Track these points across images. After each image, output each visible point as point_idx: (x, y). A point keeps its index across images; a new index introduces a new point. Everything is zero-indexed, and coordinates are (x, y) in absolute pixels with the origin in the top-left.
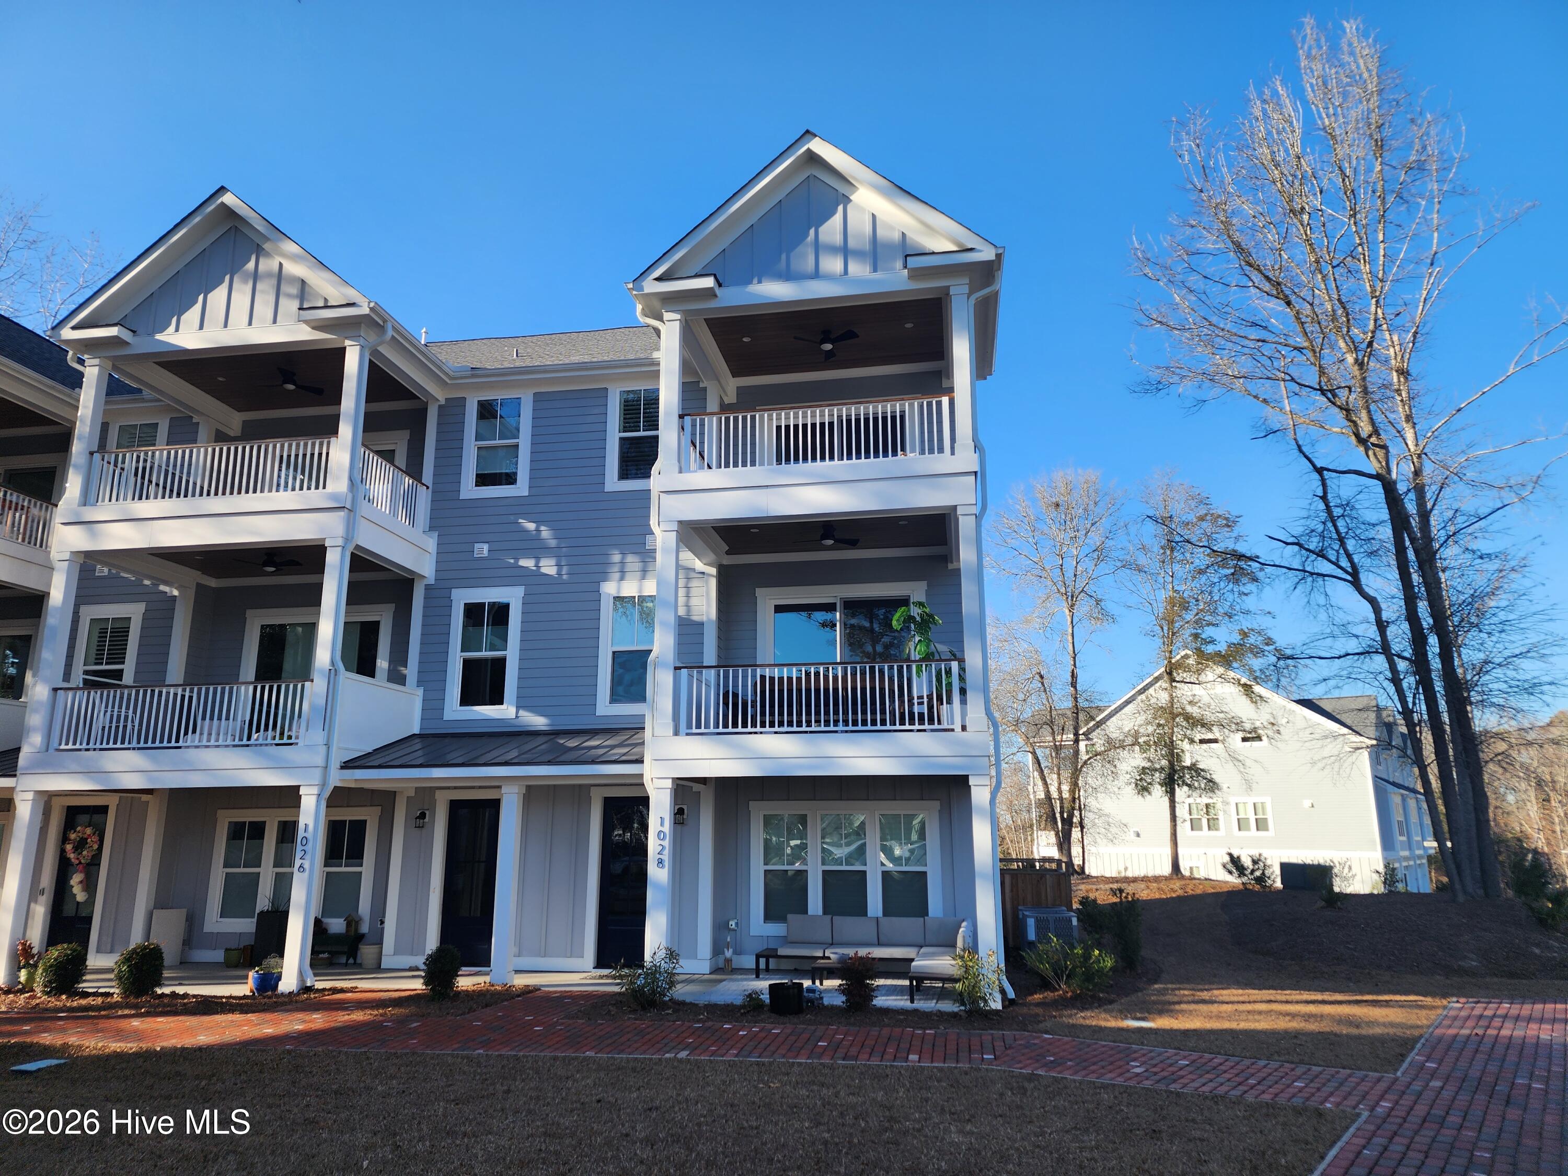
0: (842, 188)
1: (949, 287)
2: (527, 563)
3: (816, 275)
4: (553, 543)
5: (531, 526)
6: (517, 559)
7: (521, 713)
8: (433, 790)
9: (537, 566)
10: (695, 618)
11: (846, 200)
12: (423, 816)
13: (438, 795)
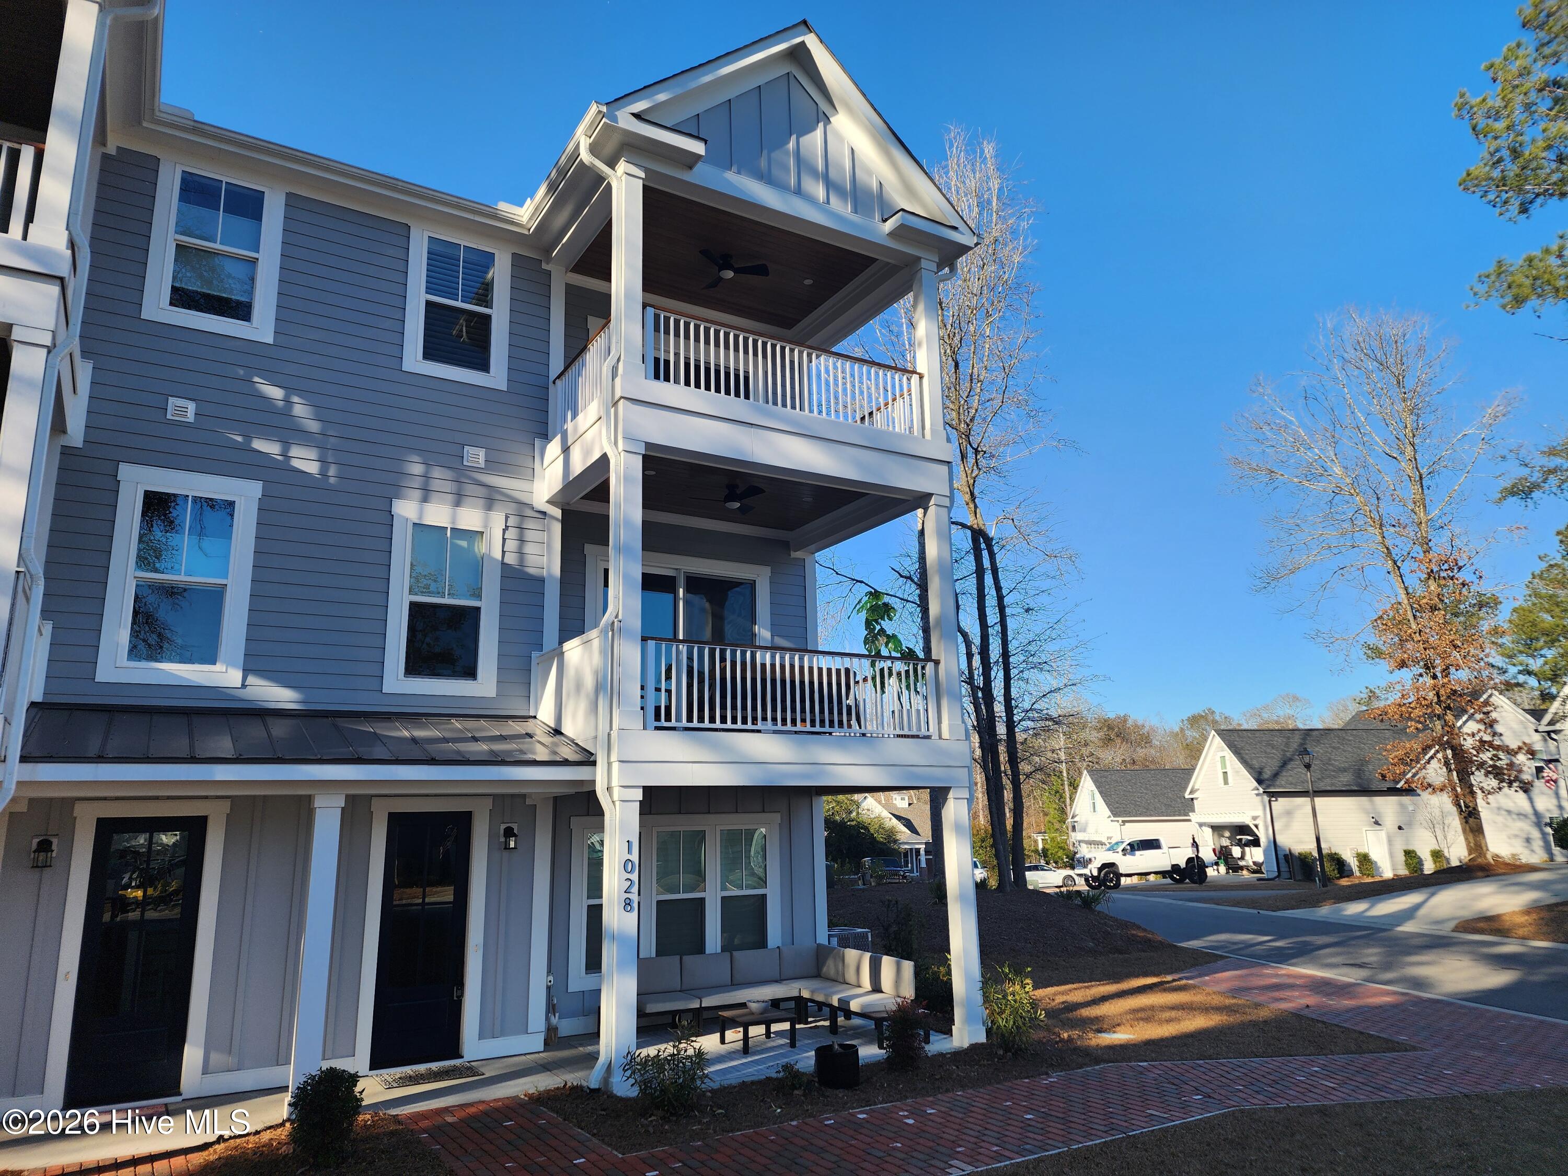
0: (823, 106)
1: (919, 259)
2: (271, 448)
3: (798, 192)
4: (314, 426)
5: (276, 393)
6: (248, 438)
7: (251, 680)
8: (69, 803)
9: (284, 454)
10: (531, 571)
11: (827, 120)
12: (45, 846)
13: (79, 809)
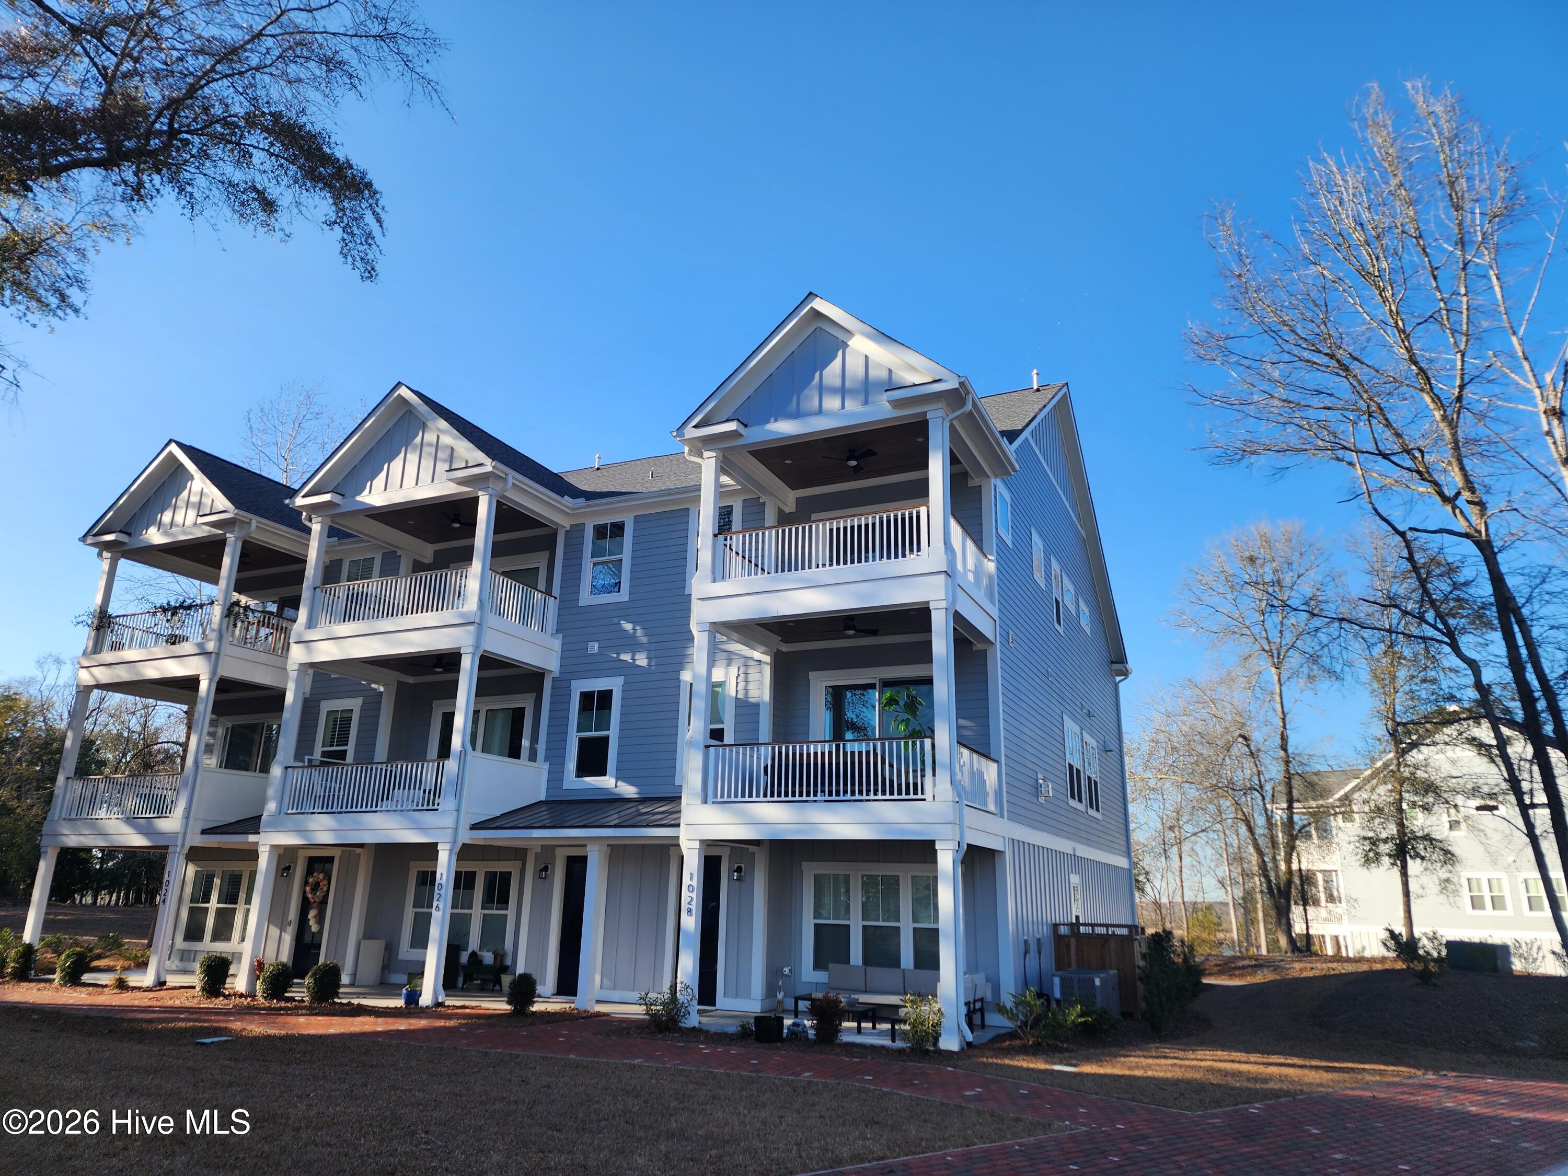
0: (841, 336)
1: (926, 412)
2: (627, 657)
3: (820, 411)
4: (644, 640)
5: (628, 626)
6: (618, 654)
7: (620, 783)
8: (553, 847)
9: (633, 659)
10: (751, 700)
11: (845, 345)
12: (546, 869)
13: (558, 850)
